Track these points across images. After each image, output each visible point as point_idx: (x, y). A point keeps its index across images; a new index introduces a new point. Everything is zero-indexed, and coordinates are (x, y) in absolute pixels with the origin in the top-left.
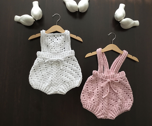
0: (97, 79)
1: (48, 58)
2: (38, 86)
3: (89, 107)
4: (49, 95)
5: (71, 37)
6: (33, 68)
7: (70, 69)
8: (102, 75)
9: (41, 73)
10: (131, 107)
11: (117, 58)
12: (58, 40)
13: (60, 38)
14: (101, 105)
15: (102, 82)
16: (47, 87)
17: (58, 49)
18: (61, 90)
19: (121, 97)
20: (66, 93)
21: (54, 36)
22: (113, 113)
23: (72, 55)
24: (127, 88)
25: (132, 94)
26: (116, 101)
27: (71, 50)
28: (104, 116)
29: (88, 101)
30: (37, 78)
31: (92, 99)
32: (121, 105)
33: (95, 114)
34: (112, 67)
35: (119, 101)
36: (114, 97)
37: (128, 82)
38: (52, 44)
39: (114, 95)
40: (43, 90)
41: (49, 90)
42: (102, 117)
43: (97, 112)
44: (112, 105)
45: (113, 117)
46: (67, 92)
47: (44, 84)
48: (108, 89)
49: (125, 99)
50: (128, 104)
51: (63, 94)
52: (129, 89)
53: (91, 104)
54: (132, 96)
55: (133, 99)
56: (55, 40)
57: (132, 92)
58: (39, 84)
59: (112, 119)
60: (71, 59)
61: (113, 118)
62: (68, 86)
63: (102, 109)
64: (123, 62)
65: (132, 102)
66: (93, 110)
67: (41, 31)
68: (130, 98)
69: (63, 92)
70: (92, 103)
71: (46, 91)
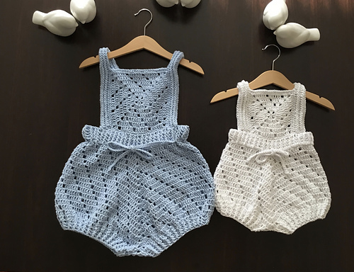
1: (252, 146)
2: (231, 210)
4: (254, 232)
5: (307, 99)
6: (221, 166)
7: (301, 175)
9: (239, 181)
12: (275, 105)
13: (281, 101)
16: (250, 215)
17: (274, 126)
18: (281, 222)
20: (293, 231)
21: (267, 96)
23: (308, 143)
27: (305, 133)
30: (229, 191)
38: (263, 115)
40: (243, 221)
41: (256, 222)
46: (296, 228)
47: (244, 208)
51: (287, 233)
56: (270, 106)
58: (232, 205)
60: (306, 153)
62: (300, 215)
67: (239, 84)
69: (288, 228)
71: (248, 223)
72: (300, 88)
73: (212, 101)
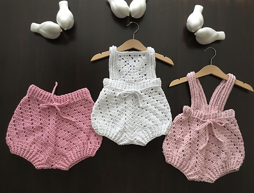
0: (189, 120)
1: (120, 88)
2: (105, 131)
3: (176, 162)
4: (120, 146)
5: (156, 58)
6: (98, 102)
7: (153, 106)
8: (198, 113)
9: (109, 111)
10: (240, 165)
11: (219, 87)
12: (135, 61)
13: (139, 58)
14: (194, 160)
15: (198, 125)
16: (118, 134)
17: (136, 76)
18: (138, 138)
19: (226, 149)
20: (146, 143)
21: (130, 55)
22: (212, 174)
23: (157, 85)
24: (235, 135)
25: (243, 146)
26: (218, 156)
27: (156, 79)
28: (198, 176)
29: (175, 152)
30: (103, 119)
31: (180, 150)
32: (225, 162)
33: (184, 173)
34: (211, 100)
35: (223, 155)
36: (214, 149)
37: (237, 127)
38: (126, 69)
39: (216, 146)
40: (113, 138)
41: (121, 138)
42: (196, 177)
43: (187, 170)
44: (210, 161)
45: (212, 179)
46: (148, 142)
47: (113, 130)
48: (207, 135)
49: (231, 153)
50: (236, 160)
51: (142, 145)
52: (239, 138)
53: (179, 157)
54: (242, 148)
55: (244, 154)
56: (131, 62)
57: (243, 143)
58: (106, 128)
59: (210, 182)
60: (156, 92)
61: (212, 181)
62: (151, 133)
63: (196, 166)
64: (229, 92)
65: (243, 157)
66: (182, 166)
67: (110, 48)
68: (240, 151)
69: (143, 142)
70: (181, 156)
71: (116, 139)
72: (151, 50)
73: (92, 60)
